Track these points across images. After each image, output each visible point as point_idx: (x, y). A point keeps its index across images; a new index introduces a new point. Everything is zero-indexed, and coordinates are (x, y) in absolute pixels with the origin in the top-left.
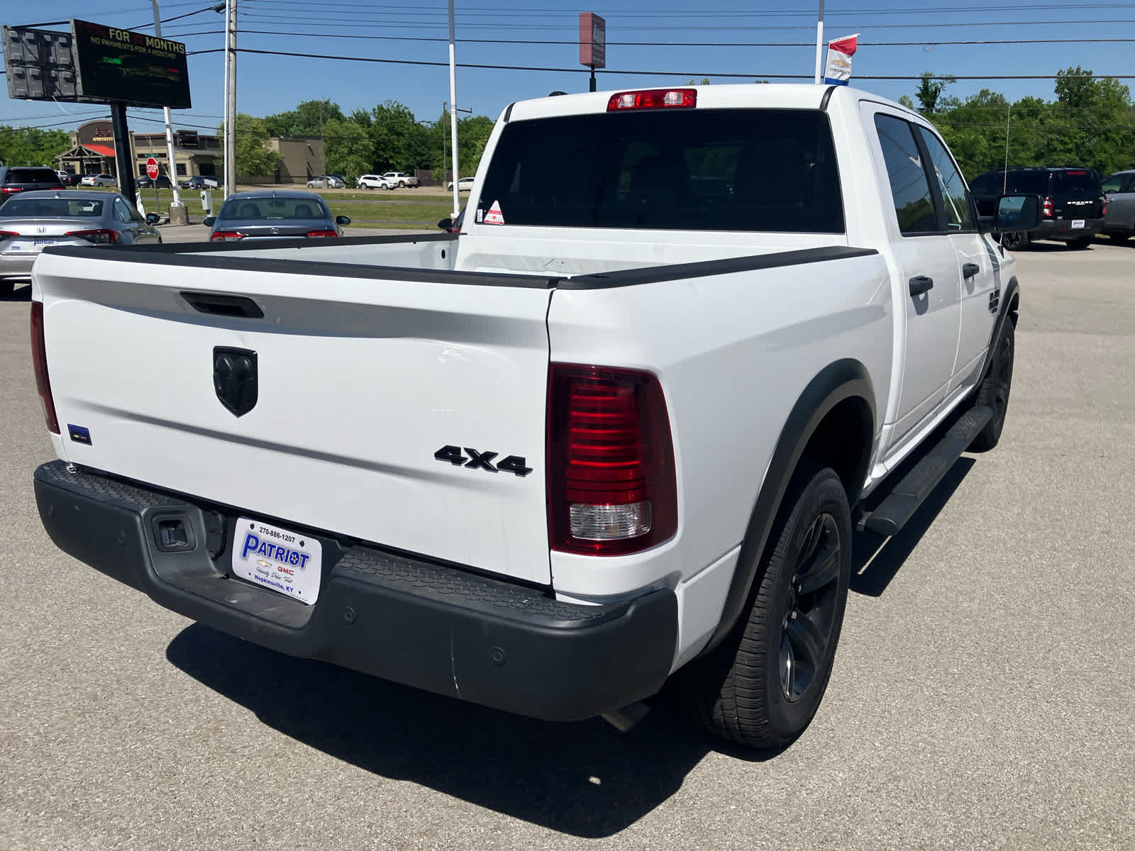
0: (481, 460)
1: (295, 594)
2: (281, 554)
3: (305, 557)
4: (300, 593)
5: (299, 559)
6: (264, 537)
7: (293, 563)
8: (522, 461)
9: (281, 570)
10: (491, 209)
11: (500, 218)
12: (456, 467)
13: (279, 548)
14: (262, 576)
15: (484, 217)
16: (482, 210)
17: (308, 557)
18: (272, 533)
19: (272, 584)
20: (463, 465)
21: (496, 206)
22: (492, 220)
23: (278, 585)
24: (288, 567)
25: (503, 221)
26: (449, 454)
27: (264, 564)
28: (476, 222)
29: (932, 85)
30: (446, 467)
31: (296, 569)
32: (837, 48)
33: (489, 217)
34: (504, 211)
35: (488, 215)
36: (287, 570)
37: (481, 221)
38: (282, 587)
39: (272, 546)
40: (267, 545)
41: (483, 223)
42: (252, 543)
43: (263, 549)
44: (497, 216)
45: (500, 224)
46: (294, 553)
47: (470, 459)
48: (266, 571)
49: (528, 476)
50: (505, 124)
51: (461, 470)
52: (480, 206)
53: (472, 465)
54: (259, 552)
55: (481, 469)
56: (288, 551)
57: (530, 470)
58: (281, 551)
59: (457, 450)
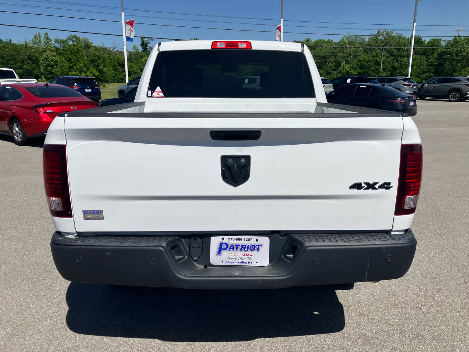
0: (371, 186)
1: (254, 264)
2: (243, 248)
3: (259, 246)
4: (257, 263)
5: (257, 247)
6: (231, 242)
7: (252, 250)
8: (389, 184)
9: (244, 255)
10: (156, 90)
11: (161, 94)
12: (359, 191)
13: (242, 245)
14: (232, 261)
15: (152, 94)
16: (150, 91)
17: (261, 246)
18: (237, 239)
19: (238, 263)
20: (362, 190)
21: (158, 89)
22: (157, 95)
23: (243, 262)
24: (249, 252)
25: (163, 96)
26: (357, 186)
27: (232, 255)
28: (147, 96)
29: (145, 41)
30: (355, 191)
31: (255, 253)
32: (129, 24)
33: (155, 94)
34: (163, 91)
35: (154, 93)
36: (249, 254)
37: (151, 96)
38: (245, 263)
39: (237, 246)
40: (234, 246)
41: (152, 97)
42: (224, 246)
43: (232, 248)
44: (159, 93)
45: (162, 97)
46: (252, 246)
47: (366, 187)
48: (234, 258)
49: (391, 189)
50: (158, 52)
51: (362, 192)
52: (149, 89)
53: (367, 189)
54: (229, 250)
55: (370, 190)
56: (248, 246)
57: (392, 187)
58: (244, 246)
59: (361, 184)
